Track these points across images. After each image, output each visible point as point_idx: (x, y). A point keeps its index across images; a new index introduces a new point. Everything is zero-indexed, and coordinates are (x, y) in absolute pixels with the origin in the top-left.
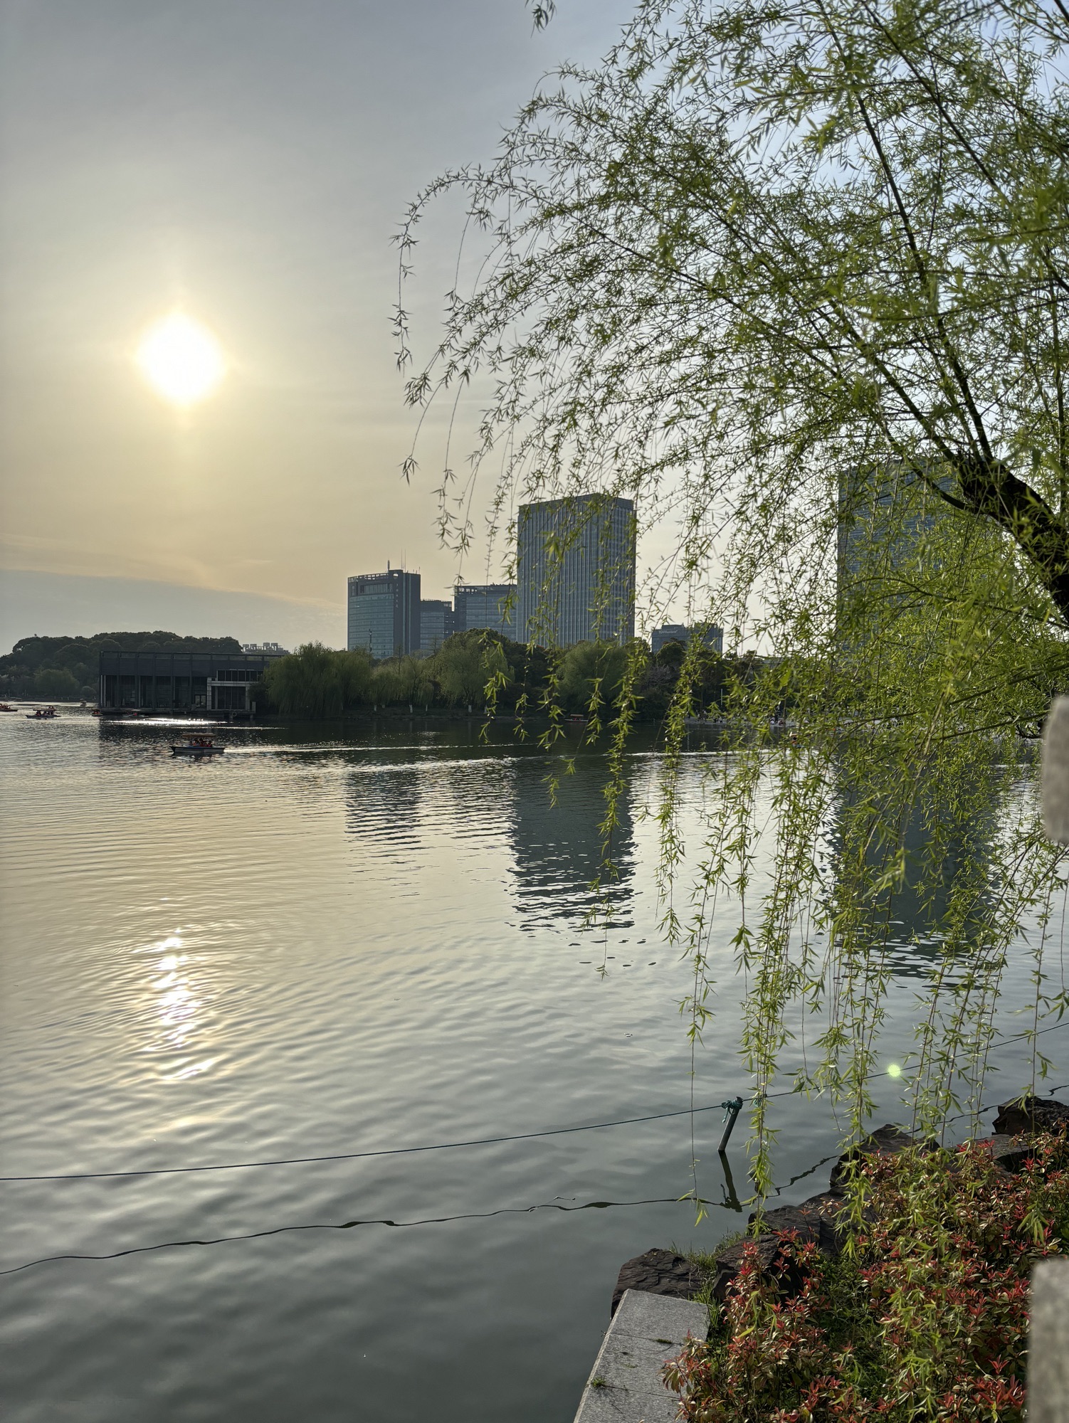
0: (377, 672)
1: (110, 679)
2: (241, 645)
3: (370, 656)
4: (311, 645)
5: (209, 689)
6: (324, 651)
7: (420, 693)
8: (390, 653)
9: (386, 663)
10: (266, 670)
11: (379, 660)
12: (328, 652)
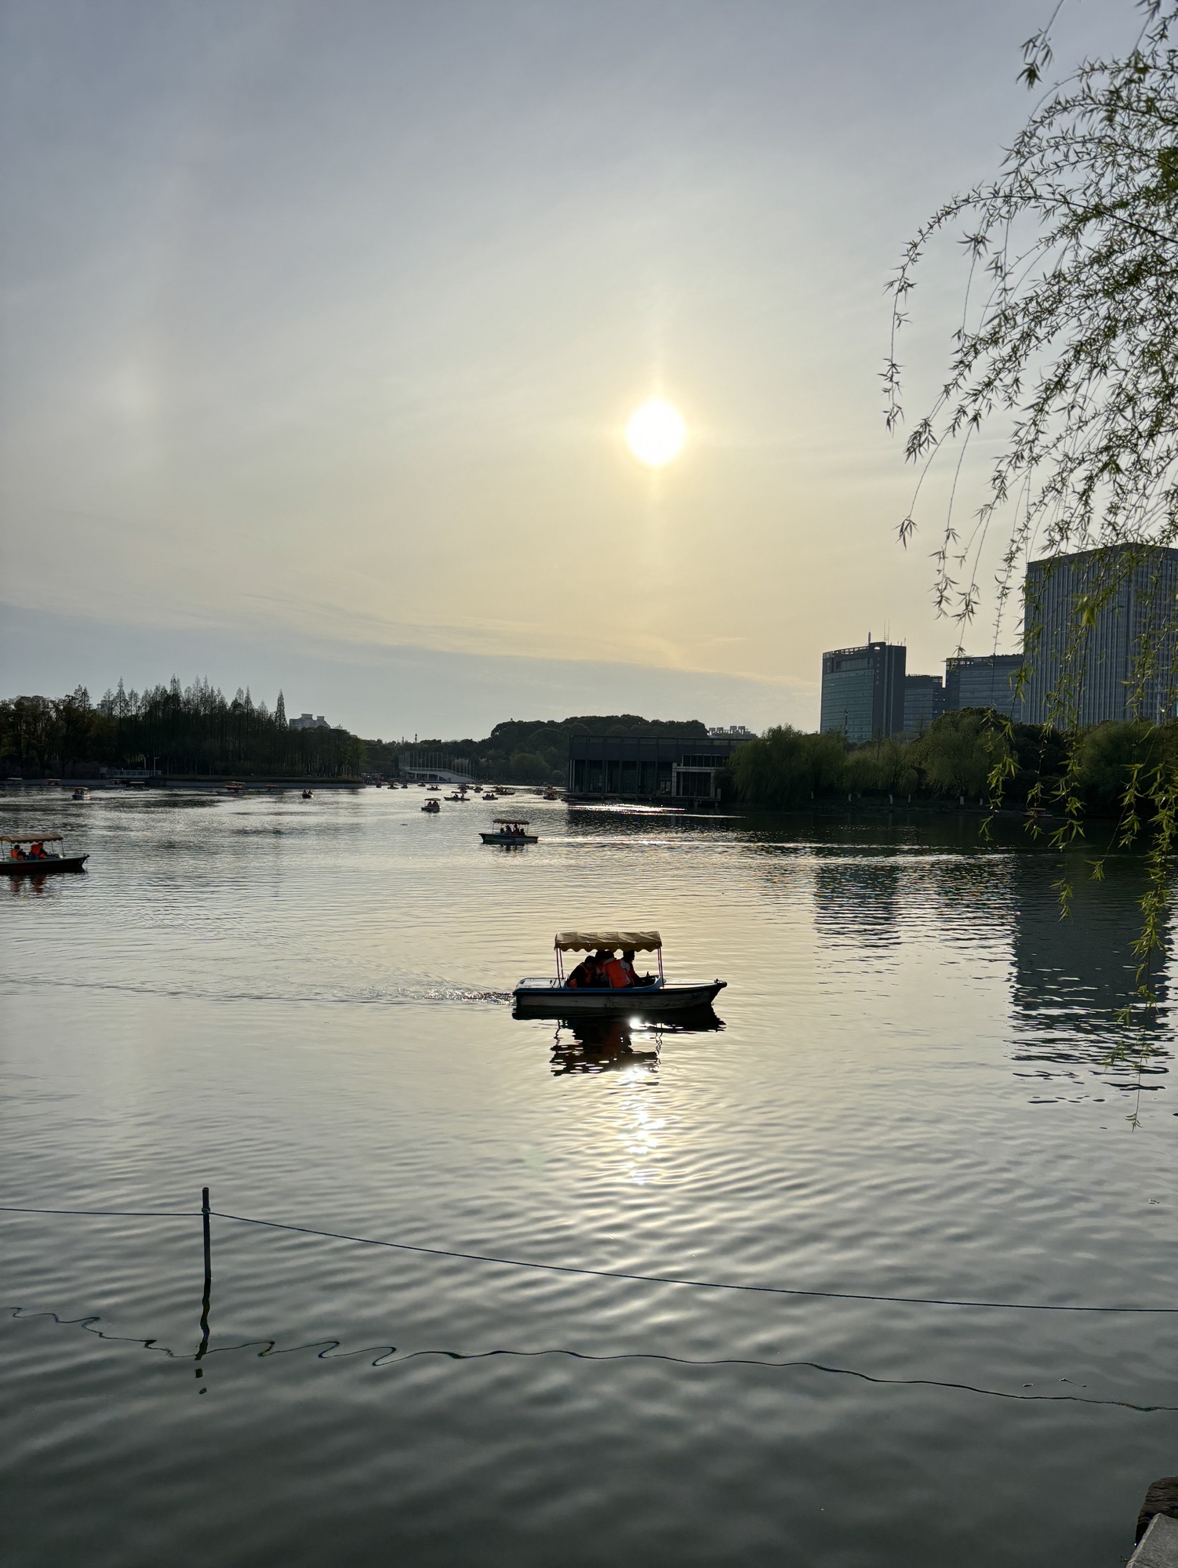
0: (852, 757)
1: (579, 763)
2: (707, 728)
3: (845, 739)
4: (780, 727)
5: (674, 774)
6: (795, 734)
7: (902, 782)
8: (868, 735)
9: (862, 747)
10: (732, 755)
11: (855, 744)
12: (799, 735)
